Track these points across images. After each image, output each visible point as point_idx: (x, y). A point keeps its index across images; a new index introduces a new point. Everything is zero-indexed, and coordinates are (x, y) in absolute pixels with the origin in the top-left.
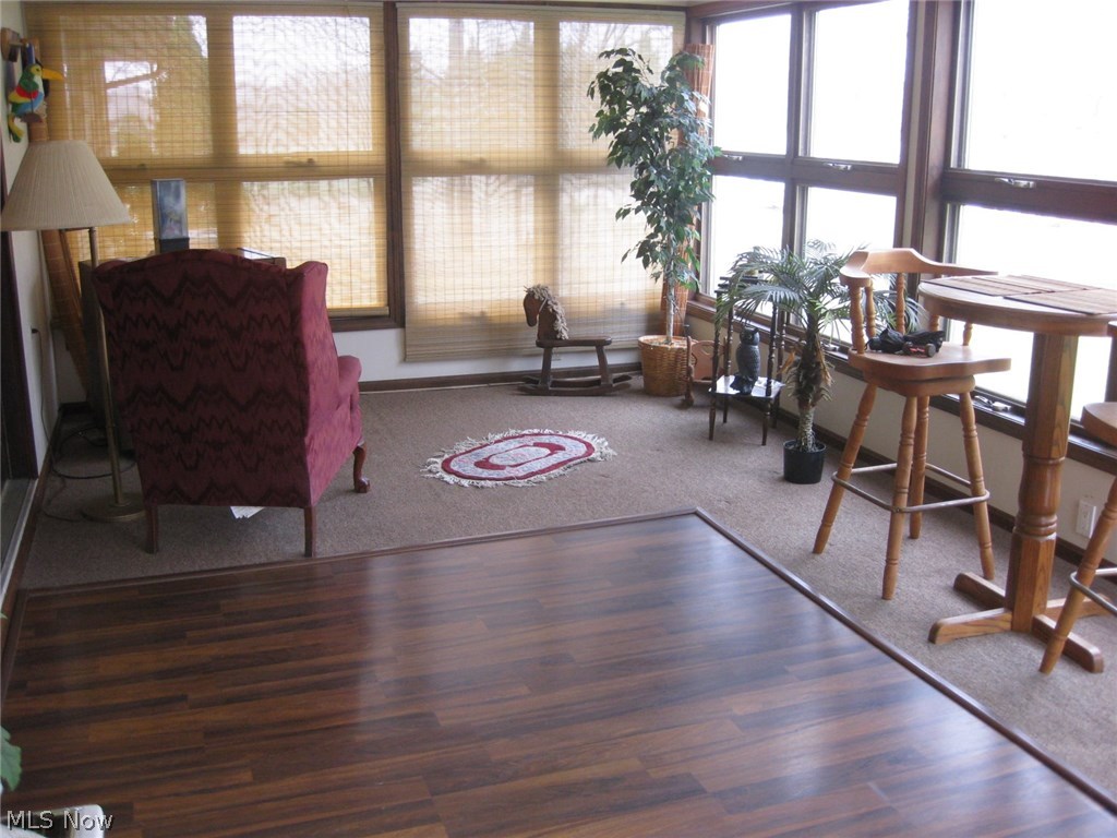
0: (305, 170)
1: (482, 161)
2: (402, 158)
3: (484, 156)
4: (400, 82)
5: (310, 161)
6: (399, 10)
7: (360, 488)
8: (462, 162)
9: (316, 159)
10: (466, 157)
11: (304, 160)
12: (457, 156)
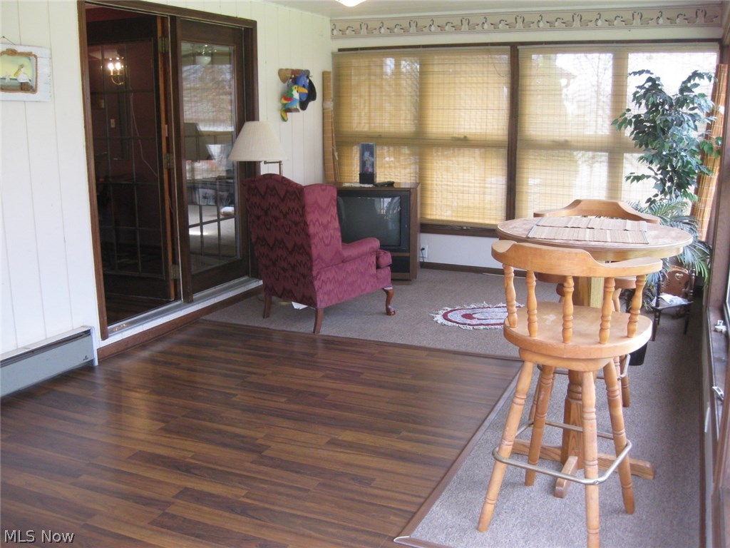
0: (462, 143)
1: (566, 141)
2: (519, 138)
3: (567, 138)
4: (519, 93)
5: (465, 137)
6: (520, 51)
7: (388, 312)
8: (554, 141)
9: (468, 136)
10: (557, 138)
11: (462, 136)
12: (552, 138)
